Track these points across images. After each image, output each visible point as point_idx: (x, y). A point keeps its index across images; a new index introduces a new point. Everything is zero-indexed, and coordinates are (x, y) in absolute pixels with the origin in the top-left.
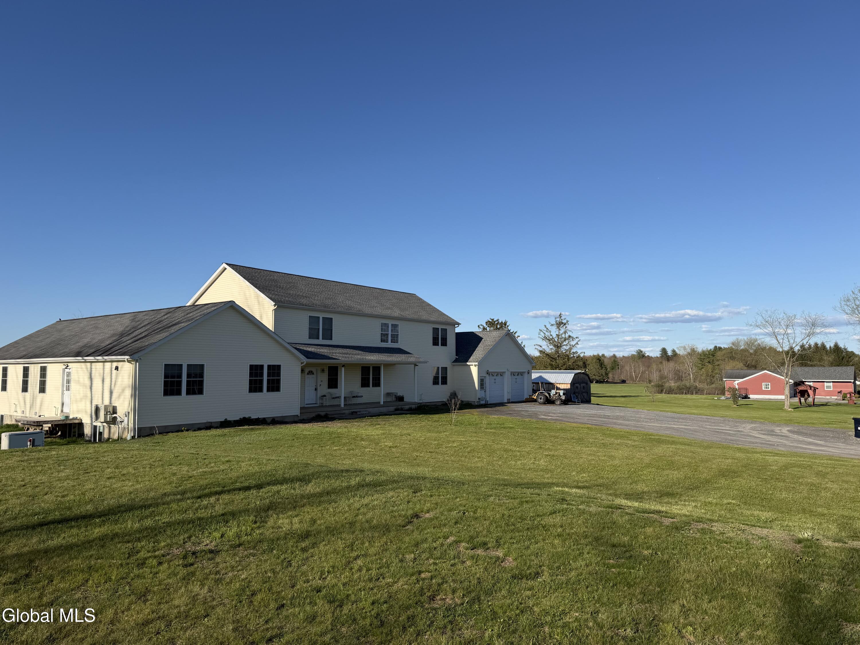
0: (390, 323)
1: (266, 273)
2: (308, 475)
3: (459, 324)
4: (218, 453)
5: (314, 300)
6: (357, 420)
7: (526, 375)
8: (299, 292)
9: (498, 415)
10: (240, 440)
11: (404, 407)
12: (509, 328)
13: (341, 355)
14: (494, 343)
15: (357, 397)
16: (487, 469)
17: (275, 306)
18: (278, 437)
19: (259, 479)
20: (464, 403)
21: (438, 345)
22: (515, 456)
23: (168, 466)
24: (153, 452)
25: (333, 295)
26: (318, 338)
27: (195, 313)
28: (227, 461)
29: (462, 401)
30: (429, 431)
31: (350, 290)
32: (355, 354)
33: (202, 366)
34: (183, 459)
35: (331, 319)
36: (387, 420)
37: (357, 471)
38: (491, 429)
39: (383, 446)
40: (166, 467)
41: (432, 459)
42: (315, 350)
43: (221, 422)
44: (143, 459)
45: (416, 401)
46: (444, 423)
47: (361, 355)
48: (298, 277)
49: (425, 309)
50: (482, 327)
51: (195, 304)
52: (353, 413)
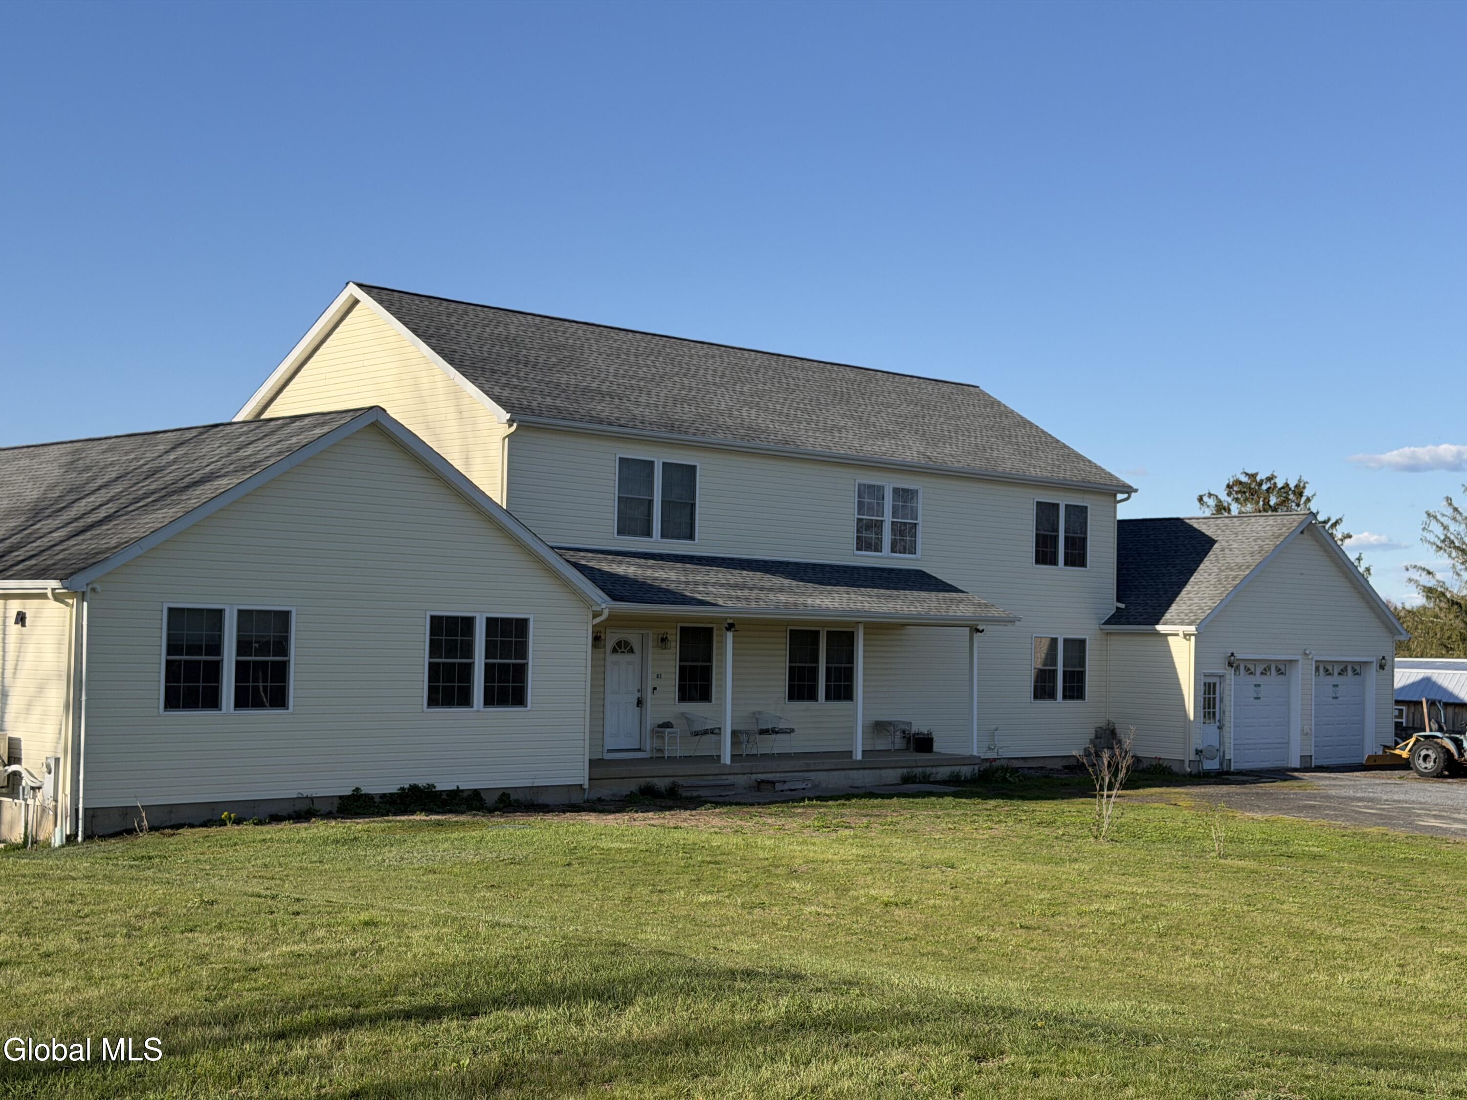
0: (889, 483)
1: (482, 315)
2: (624, 982)
3: (1129, 490)
4: (334, 897)
5: (637, 403)
6: (774, 809)
7: (1372, 675)
8: (589, 379)
9: (1266, 810)
10: (402, 859)
11: (934, 770)
12: (1313, 507)
13: (723, 591)
14: (1258, 558)
15: (774, 731)
16: (1228, 995)
17: (510, 426)
18: (520, 854)
19: (467, 985)
20: (1145, 764)
21: (1054, 562)
22: (1331, 955)
23: (182, 932)
24: (134, 887)
25: (699, 390)
26: (648, 533)
27: (260, 445)
28: (367, 924)
29: (1137, 759)
30: (1021, 856)
31: (756, 373)
32: (771, 590)
33: (284, 617)
34: (228, 912)
35: (693, 468)
36: (876, 811)
37: (781, 977)
38: (1241, 857)
39: (863, 900)
40: (178, 936)
41: (1033, 949)
42: (640, 572)
43: (341, 797)
44: (106, 906)
45: (975, 753)
46: (1072, 830)
47: (790, 591)
48: (585, 327)
49: (1010, 437)
50: (1212, 502)
51: (263, 417)
52: (760, 785)
